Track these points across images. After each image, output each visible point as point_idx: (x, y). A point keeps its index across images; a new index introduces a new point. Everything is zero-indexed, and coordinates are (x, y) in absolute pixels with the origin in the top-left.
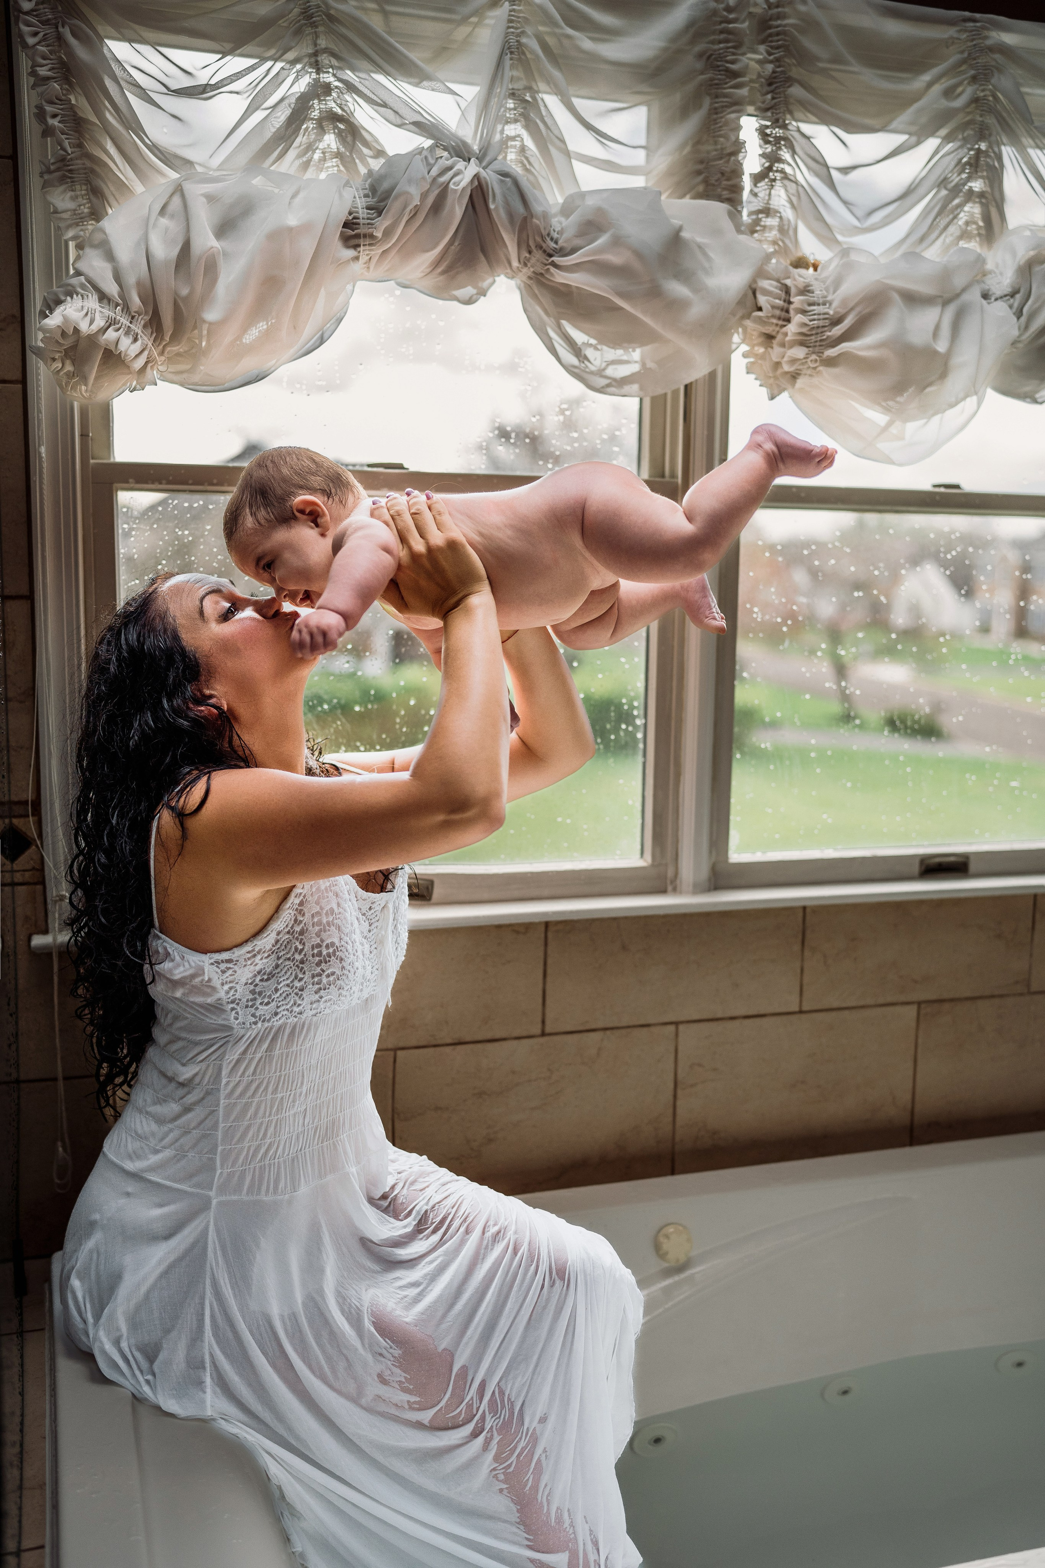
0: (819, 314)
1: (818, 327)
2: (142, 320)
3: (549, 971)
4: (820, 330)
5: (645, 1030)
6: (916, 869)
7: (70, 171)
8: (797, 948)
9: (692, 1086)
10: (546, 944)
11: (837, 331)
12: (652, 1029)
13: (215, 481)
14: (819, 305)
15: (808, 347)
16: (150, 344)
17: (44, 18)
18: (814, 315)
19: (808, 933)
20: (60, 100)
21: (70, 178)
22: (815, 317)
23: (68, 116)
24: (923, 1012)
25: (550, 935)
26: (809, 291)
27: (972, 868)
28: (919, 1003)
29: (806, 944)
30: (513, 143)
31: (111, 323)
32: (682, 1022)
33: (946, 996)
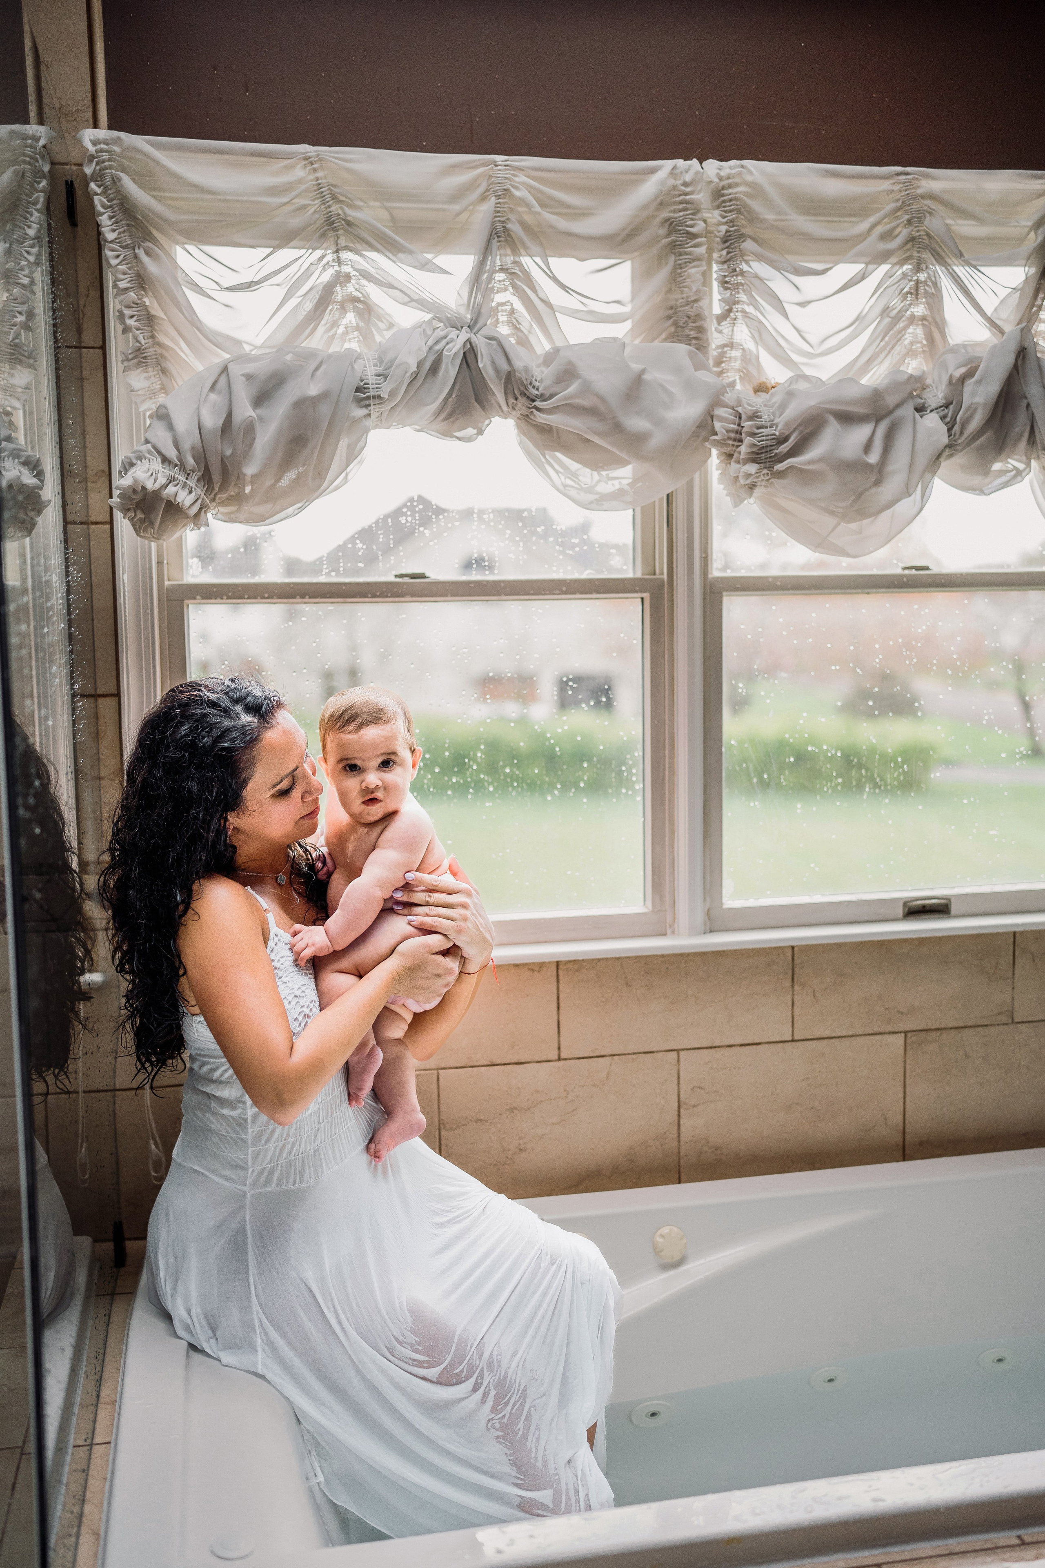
0: (768, 436)
1: (767, 446)
2: (195, 476)
3: (561, 1005)
4: (768, 449)
5: (650, 1055)
6: (900, 912)
7: (145, 358)
8: (787, 983)
9: (694, 1106)
10: (558, 981)
11: (784, 448)
12: (655, 1054)
13: (266, 595)
14: (766, 427)
15: (758, 463)
16: (203, 495)
17: (124, 244)
18: (763, 436)
19: (797, 969)
20: (137, 304)
21: (145, 363)
22: (764, 438)
23: (143, 315)
24: (909, 1041)
25: (560, 972)
26: (757, 417)
27: (954, 909)
28: (906, 1033)
29: (795, 980)
30: (504, 308)
31: (171, 480)
32: (683, 1050)
33: (930, 1026)
